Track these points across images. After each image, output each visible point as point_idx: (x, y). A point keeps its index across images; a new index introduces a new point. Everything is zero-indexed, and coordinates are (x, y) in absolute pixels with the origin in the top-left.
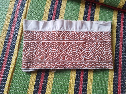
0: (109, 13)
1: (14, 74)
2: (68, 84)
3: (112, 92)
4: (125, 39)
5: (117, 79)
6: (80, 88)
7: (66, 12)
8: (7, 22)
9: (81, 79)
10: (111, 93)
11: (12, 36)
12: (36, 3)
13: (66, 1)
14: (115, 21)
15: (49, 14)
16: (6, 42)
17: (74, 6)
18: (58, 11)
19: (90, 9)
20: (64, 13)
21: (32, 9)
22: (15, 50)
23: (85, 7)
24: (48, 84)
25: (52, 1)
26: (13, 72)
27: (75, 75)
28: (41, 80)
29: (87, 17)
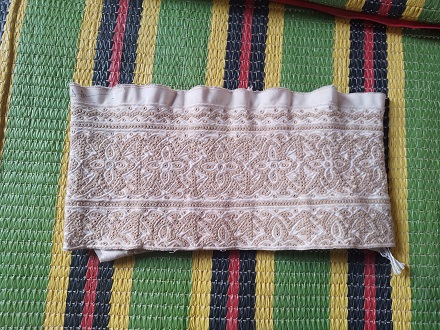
0: (318, 36)
2: (185, 308)
3: (346, 321)
5: (361, 272)
6: (230, 320)
7: (160, 45)
9: (232, 284)
10: (340, 324)
12: (43, 19)
13: (159, 4)
14: (344, 60)
15: (98, 57)
17: (187, 21)
18: (131, 43)
19: (247, 26)
20: (152, 50)
21: (33, 46)
23: (230, 20)
24: (112, 317)
25: (104, 9)
27: (210, 272)
28: (87, 304)
29: (238, 56)
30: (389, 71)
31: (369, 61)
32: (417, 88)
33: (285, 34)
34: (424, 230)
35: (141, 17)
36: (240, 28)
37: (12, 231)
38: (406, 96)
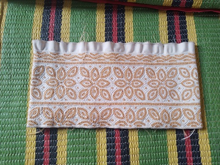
30: (189, 34)
31: (178, 30)
33: (134, 21)
35: (62, 20)
36: (111, 20)
37: (6, 132)
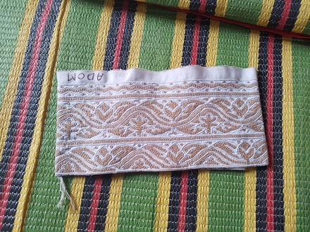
0: (240, 39)
1: (36, 183)
2: (154, 199)
3: (255, 214)
4: (278, 93)
5: (265, 184)
6: (181, 208)
7: (145, 41)
8: (16, 71)
9: (183, 186)
10: (251, 216)
11: (27, 99)
12: (76, 25)
13: (144, 18)
14: (255, 54)
15: (107, 48)
16: (14, 113)
17: (161, 28)
18: (127, 40)
19: (197, 32)
21: (70, 40)
22: (35, 130)
23: (186, 28)
24: (110, 202)
25: (112, 20)
26: (32, 179)
27: (170, 178)
28: (95, 194)
29: (190, 49)
32: (300, 73)
34: (304, 159)
38: (293, 77)
